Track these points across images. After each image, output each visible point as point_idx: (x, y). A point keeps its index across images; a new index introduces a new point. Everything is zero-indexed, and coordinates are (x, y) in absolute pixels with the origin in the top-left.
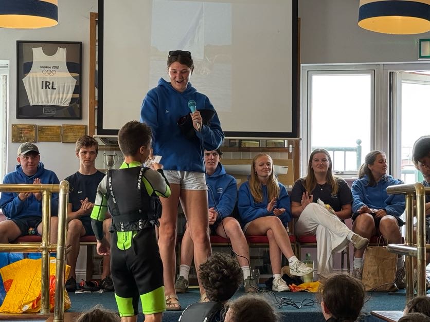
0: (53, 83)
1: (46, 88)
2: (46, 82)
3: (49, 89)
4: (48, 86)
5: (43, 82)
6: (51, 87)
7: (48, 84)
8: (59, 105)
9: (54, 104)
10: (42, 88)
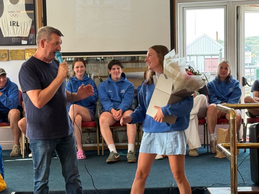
0: (17, 22)
1: (13, 26)
2: (13, 22)
3: (15, 26)
4: (14, 24)
5: (11, 22)
6: (16, 25)
7: (14, 23)
8: (22, 36)
9: (19, 36)
10: (11, 26)
